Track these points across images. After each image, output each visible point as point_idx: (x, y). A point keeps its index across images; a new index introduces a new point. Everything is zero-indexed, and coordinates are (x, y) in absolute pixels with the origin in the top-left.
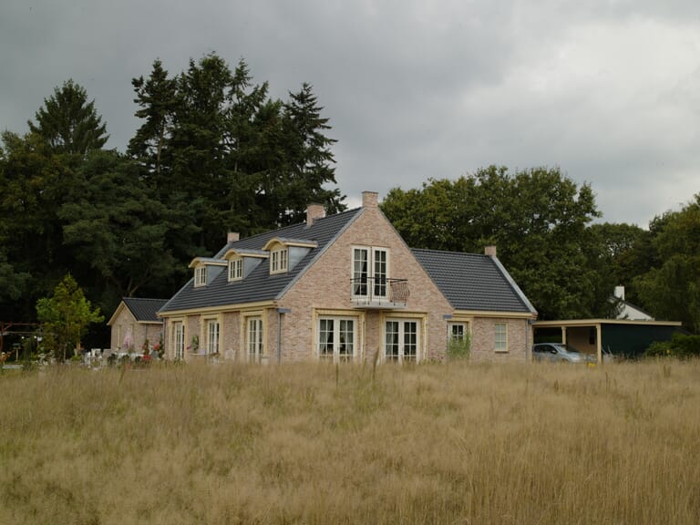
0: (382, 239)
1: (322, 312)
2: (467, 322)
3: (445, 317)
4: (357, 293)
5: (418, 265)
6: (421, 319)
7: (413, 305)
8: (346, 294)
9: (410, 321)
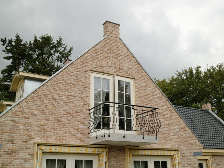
0: (125, 69)
1: (48, 149)
2: (206, 160)
3: (196, 154)
4: (98, 127)
5: (165, 99)
6: (171, 156)
7: (163, 141)
8: (82, 126)
9: (160, 159)
